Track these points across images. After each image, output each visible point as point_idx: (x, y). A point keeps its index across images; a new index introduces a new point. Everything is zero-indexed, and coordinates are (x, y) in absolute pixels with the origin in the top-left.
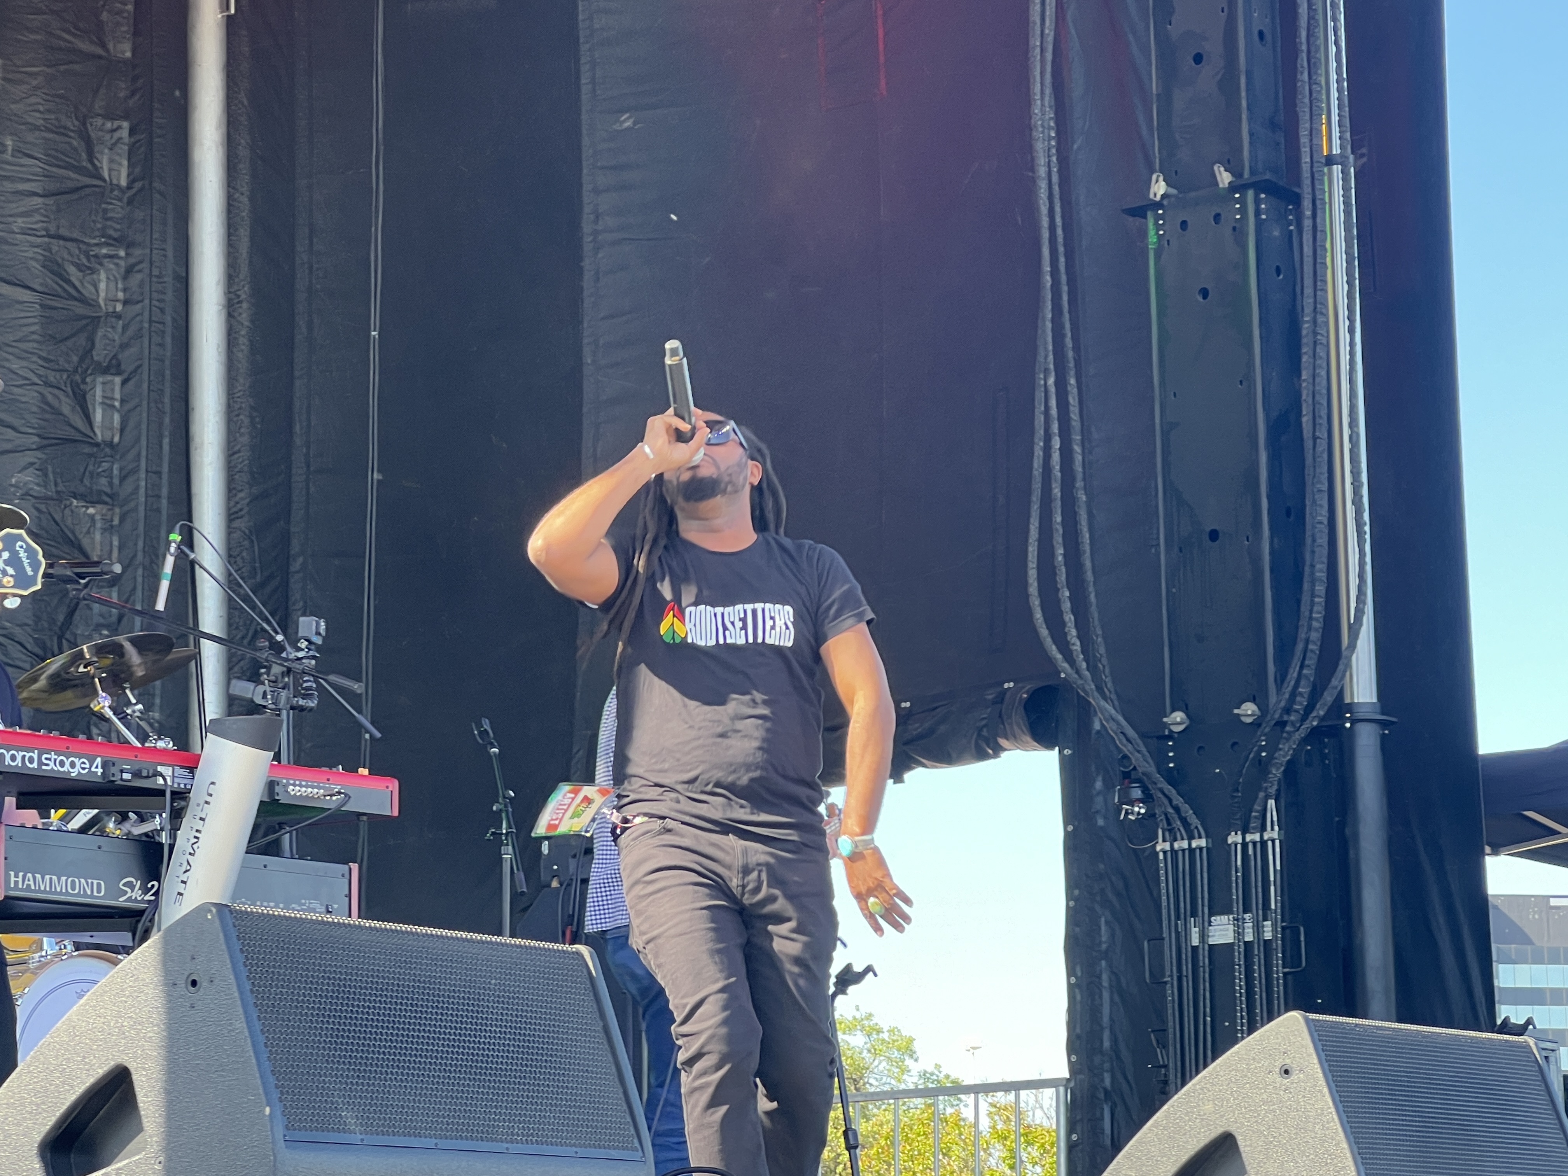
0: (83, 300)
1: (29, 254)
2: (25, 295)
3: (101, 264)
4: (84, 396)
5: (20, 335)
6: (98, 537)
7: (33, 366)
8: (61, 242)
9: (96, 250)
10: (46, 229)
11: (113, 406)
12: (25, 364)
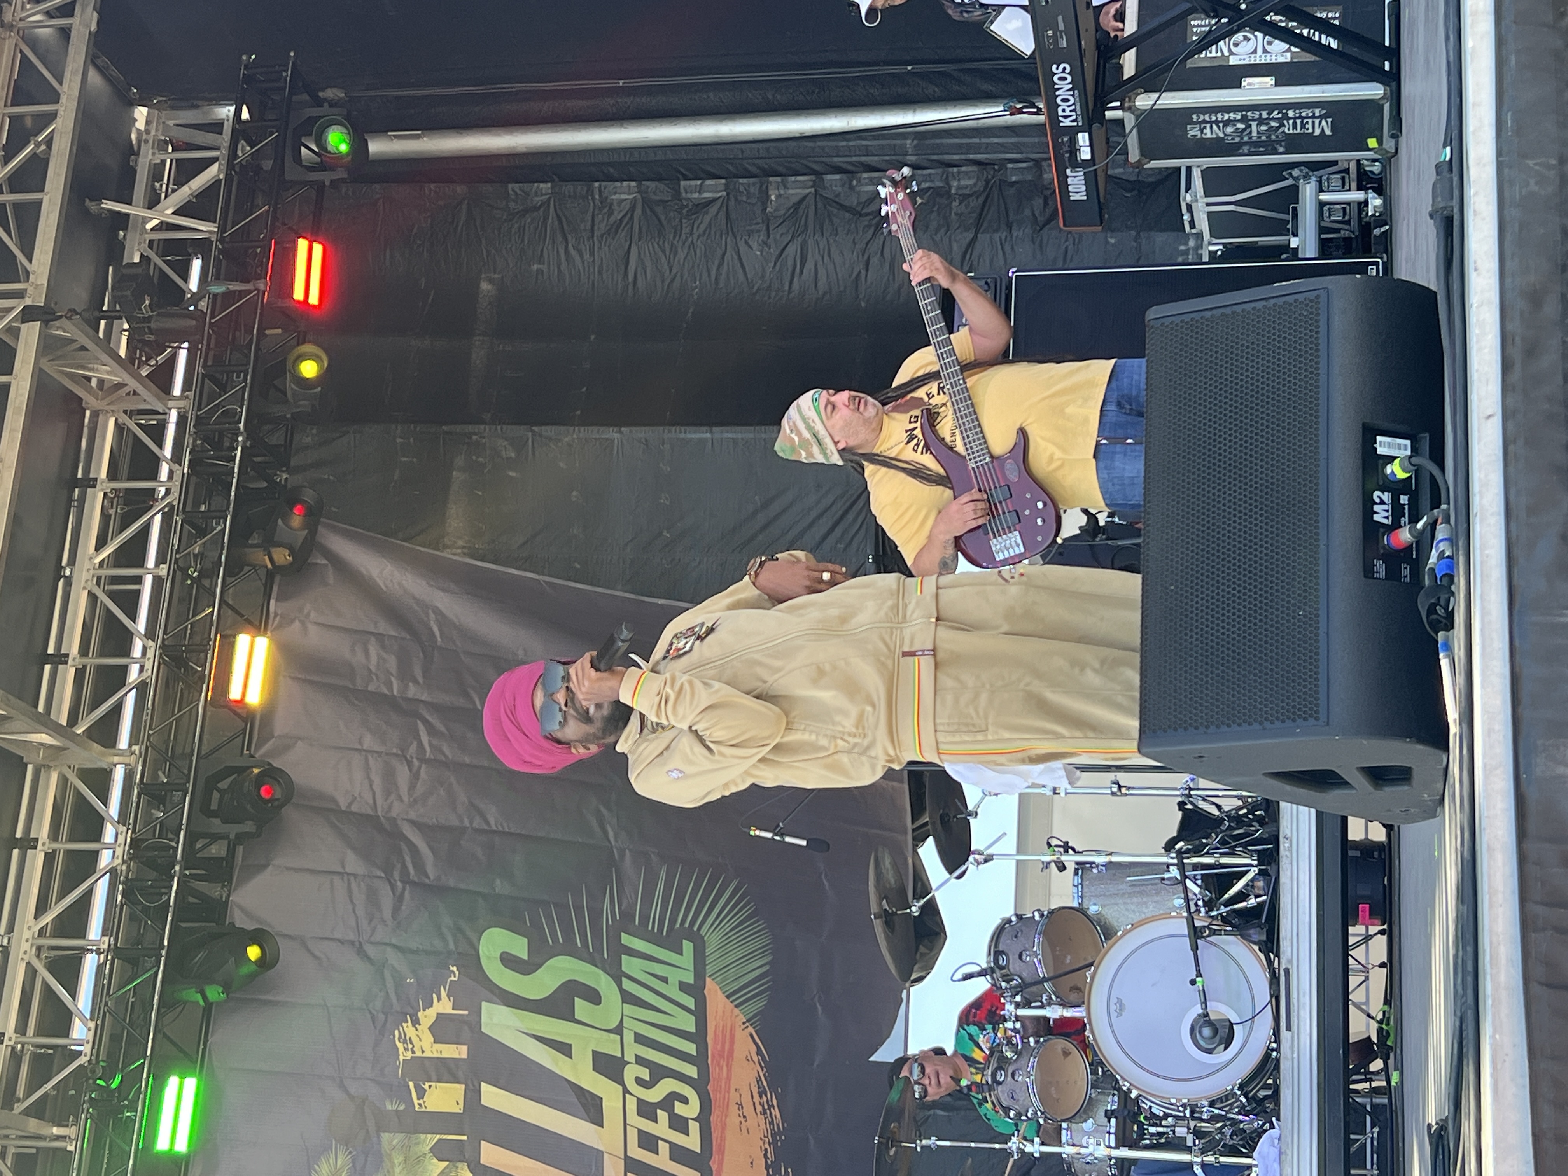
0: (633, 208)
1: (607, 249)
2: (634, 251)
3: (607, 198)
4: (697, 205)
5: (661, 253)
6: (791, 191)
7: (680, 244)
8: (596, 227)
9: (597, 202)
10: (588, 239)
11: (701, 184)
12: (679, 250)
